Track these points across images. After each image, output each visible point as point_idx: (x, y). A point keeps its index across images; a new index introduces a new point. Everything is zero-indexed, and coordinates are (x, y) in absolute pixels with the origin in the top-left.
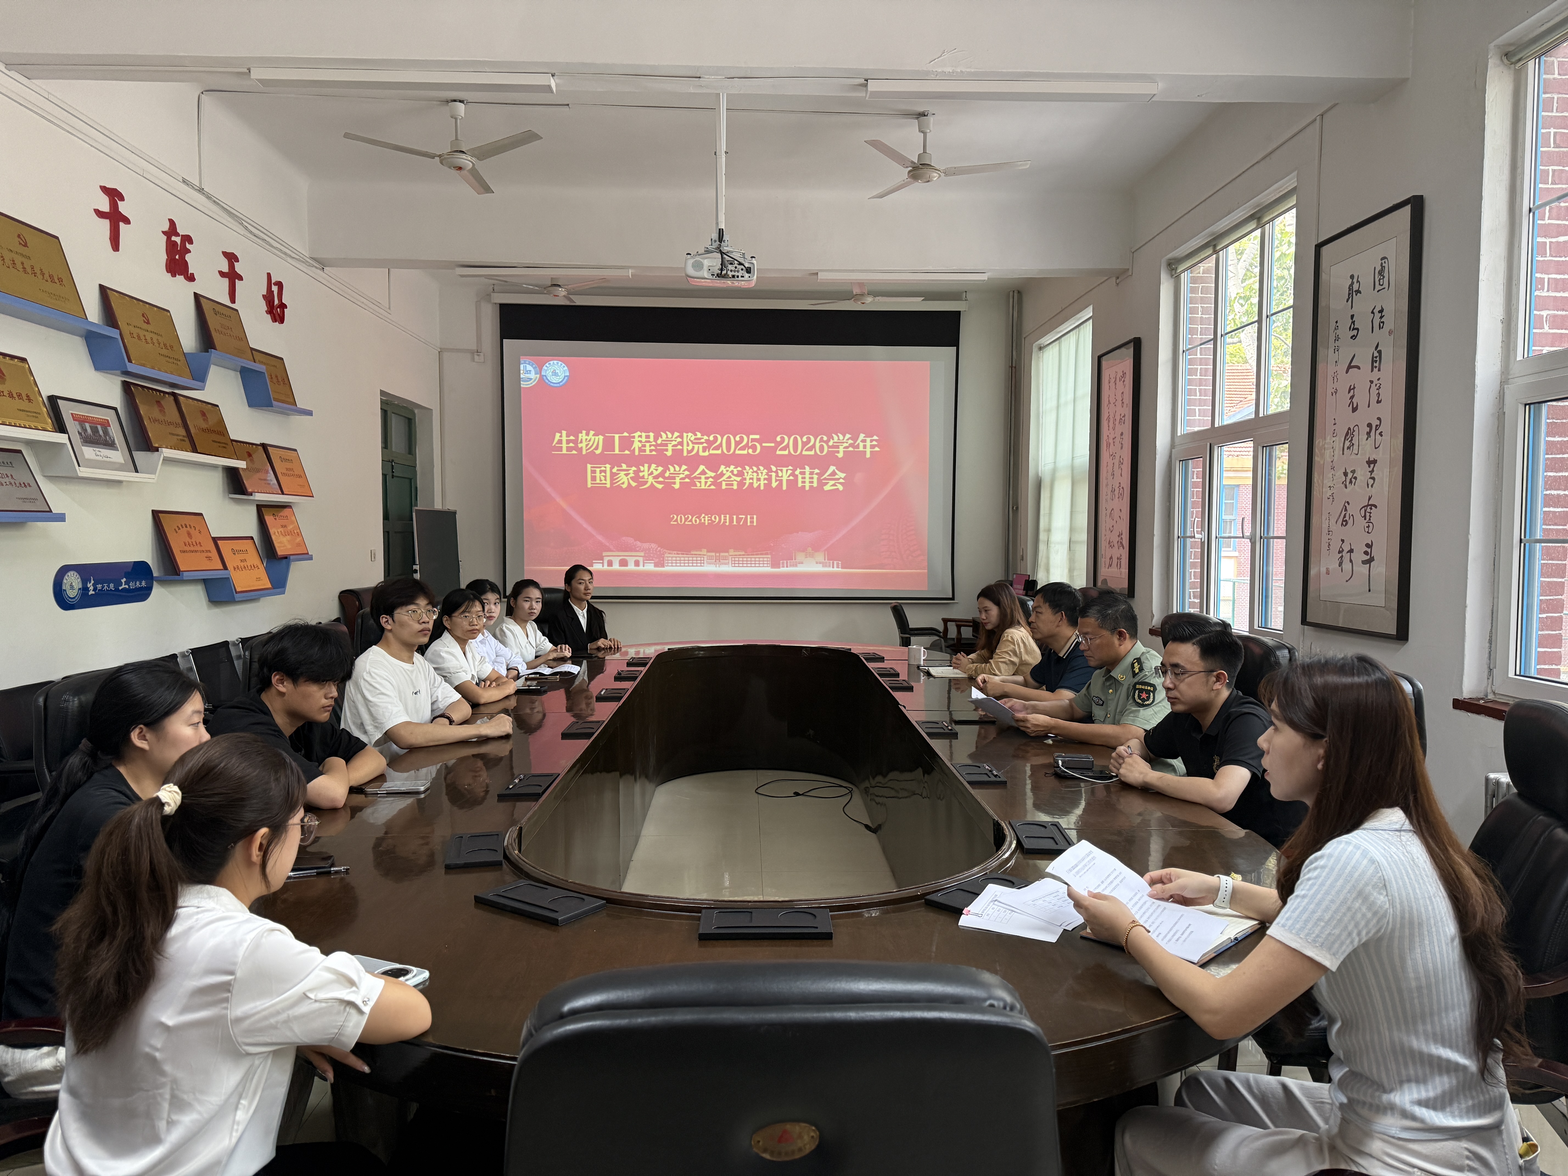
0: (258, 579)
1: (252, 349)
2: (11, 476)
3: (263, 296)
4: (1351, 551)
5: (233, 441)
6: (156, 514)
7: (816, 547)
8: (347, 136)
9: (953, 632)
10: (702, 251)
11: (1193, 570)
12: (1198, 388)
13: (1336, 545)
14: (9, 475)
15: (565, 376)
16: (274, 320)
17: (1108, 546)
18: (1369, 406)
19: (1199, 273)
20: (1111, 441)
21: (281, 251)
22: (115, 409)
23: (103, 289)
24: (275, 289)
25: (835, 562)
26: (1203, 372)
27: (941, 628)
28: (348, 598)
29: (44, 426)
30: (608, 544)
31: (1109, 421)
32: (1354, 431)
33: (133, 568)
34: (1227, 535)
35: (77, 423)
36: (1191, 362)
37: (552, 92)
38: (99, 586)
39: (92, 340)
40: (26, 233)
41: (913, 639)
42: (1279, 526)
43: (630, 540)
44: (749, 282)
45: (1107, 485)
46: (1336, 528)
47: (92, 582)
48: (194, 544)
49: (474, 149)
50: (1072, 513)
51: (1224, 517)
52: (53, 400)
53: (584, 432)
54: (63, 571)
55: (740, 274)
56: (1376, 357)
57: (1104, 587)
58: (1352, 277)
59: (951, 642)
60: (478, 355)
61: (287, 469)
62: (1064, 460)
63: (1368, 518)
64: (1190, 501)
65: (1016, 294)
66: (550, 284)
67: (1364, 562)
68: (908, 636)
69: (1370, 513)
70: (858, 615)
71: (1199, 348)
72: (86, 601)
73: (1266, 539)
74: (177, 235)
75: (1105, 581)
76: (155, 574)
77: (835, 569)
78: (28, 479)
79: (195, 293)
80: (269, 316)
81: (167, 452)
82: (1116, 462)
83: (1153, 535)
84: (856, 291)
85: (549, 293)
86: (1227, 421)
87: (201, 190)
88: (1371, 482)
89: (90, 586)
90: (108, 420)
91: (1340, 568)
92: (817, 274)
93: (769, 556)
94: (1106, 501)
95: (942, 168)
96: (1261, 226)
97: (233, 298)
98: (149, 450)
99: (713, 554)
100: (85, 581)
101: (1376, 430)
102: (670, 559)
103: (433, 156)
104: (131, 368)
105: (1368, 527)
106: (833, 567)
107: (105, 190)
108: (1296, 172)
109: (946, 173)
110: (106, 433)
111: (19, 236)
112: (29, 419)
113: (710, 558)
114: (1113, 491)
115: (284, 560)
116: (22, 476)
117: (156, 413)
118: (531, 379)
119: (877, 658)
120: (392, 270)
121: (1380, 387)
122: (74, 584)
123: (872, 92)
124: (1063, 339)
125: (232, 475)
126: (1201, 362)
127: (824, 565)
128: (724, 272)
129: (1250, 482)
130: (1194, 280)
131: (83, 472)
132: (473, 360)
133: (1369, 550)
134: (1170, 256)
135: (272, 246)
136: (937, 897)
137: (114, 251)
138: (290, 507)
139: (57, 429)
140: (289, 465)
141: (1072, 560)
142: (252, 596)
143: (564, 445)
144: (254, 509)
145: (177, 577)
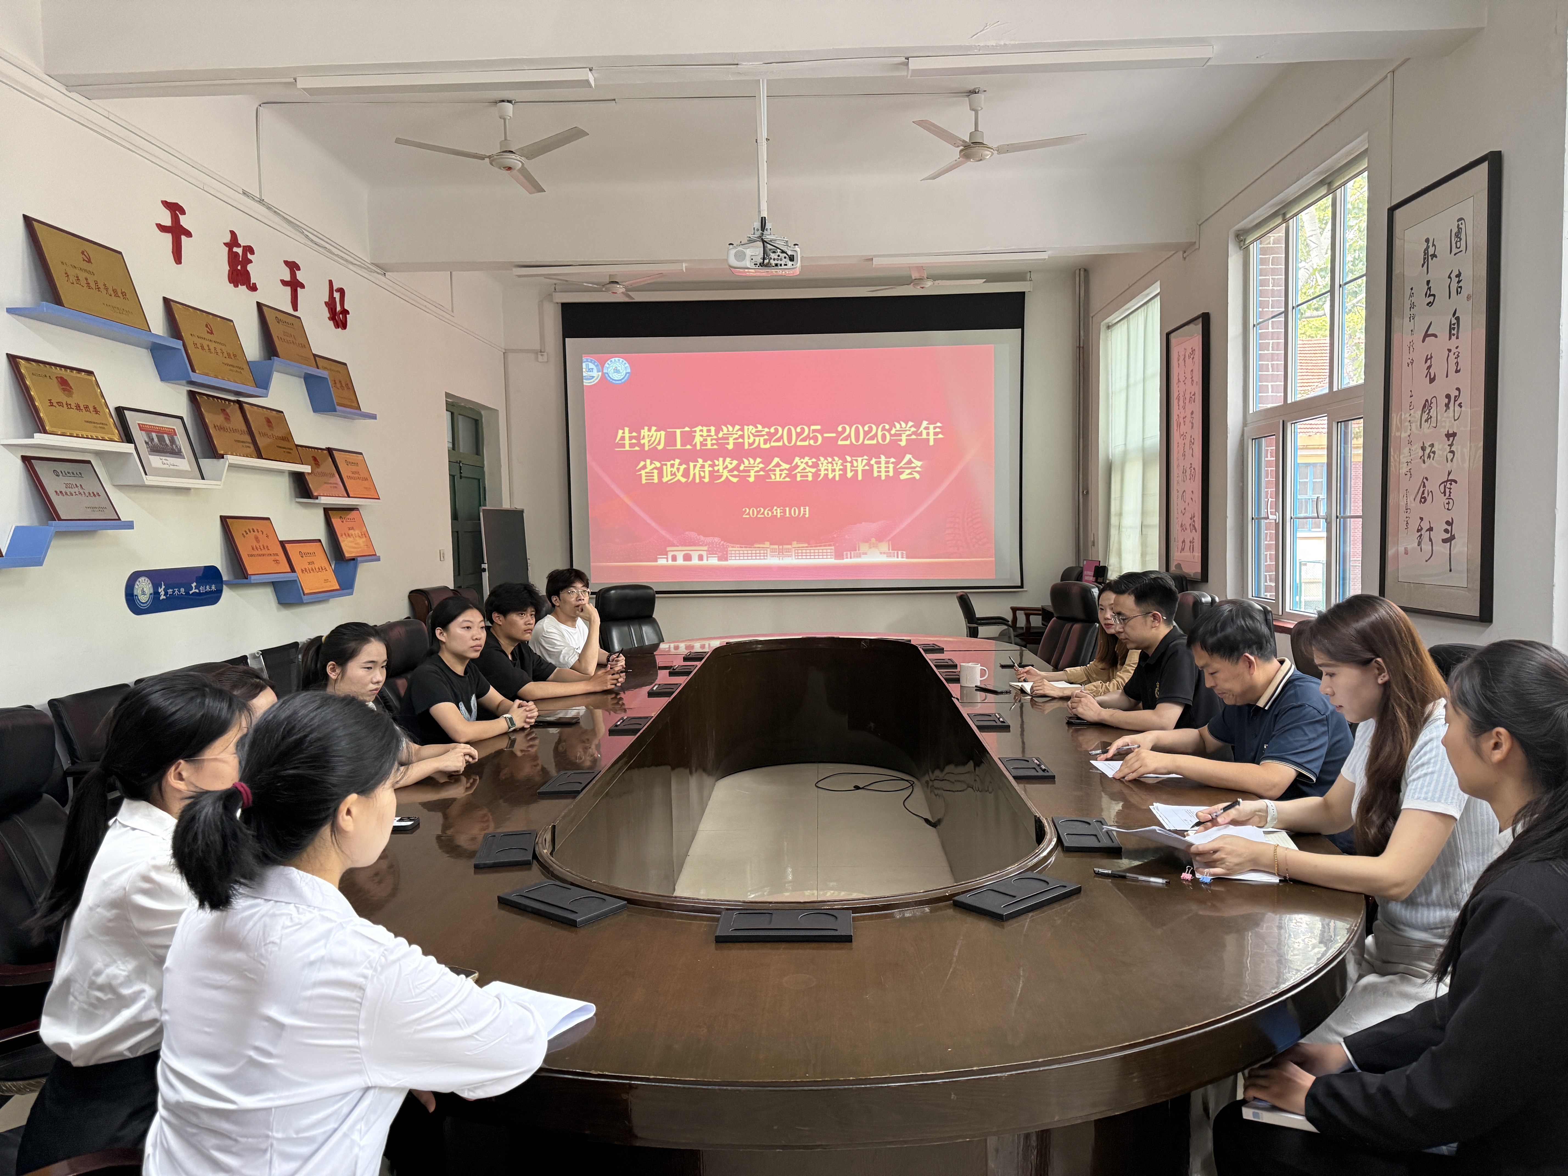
0: (326, 581)
1: (315, 356)
2: (81, 486)
3: (326, 303)
4: (1430, 529)
5: (297, 446)
6: (224, 519)
7: (880, 537)
8: (398, 141)
9: (1022, 622)
10: (745, 241)
11: (1268, 553)
12: (1270, 363)
13: (1414, 524)
14: (78, 485)
15: (626, 373)
16: (337, 326)
17: (1180, 529)
18: (1447, 377)
19: (1269, 243)
20: (1181, 421)
21: (342, 258)
22: (181, 418)
23: (166, 301)
24: (337, 295)
25: (900, 552)
26: (1275, 347)
27: (1009, 617)
28: (417, 597)
29: (110, 436)
30: (671, 539)
31: (1179, 400)
32: (1431, 403)
33: (204, 573)
34: (1302, 515)
35: (143, 433)
36: (1262, 336)
37: (590, 86)
38: (170, 591)
39: (158, 351)
40: (90, 250)
41: (981, 629)
42: (1355, 506)
43: (693, 535)
44: (793, 270)
45: (1178, 466)
46: (1414, 505)
47: (163, 587)
48: (262, 548)
49: (522, 149)
50: (1143, 495)
51: (1299, 497)
52: (120, 411)
53: (646, 428)
54: (135, 577)
55: (783, 263)
56: (1454, 324)
57: (1178, 572)
58: (1427, 241)
59: (1020, 631)
60: (542, 355)
61: (353, 473)
62: (1134, 442)
63: (1447, 494)
64: (1264, 480)
65: (1082, 273)
66: (607, 281)
67: (1444, 541)
68: (976, 625)
69: (1450, 489)
70: (925, 605)
71: (1270, 321)
72: (157, 606)
73: (1342, 518)
74: (239, 246)
75: (1179, 566)
76: (225, 578)
77: (900, 559)
78: (97, 489)
79: (258, 303)
80: (332, 322)
81: (231, 459)
82: (1187, 441)
83: (1226, 517)
84: (915, 275)
85: (607, 290)
86: (1299, 397)
87: (261, 201)
88: (1450, 456)
89: (161, 590)
90: (174, 429)
91: (1419, 547)
92: (872, 259)
93: (833, 548)
94: (1178, 483)
95: (995, 146)
96: (1331, 191)
97: (295, 306)
98: (215, 457)
99: (776, 547)
100: (156, 586)
101: (1455, 401)
102: (733, 552)
103: (482, 158)
104: (194, 377)
105: (1448, 503)
106: (898, 557)
107: (166, 204)
108: (1367, 134)
109: (1001, 150)
110: (173, 441)
111: (83, 253)
112: (96, 430)
113: (773, 551)
114: (1184, 472)
115: (352, 562)
116: (90, 486)
117: (219, 419)
118: (593, 377)
119: (937, 649)
120: (454, 273)
121: (1458, 356)
122: (145, 589)
123: (913, 70)
124: (1131, 316)
125: (299, 480)
126: (1273, 336)
127: (889, 555)
128: (766, 261)
129: (1324, 460)
130: (1263, 251)
131: (149, 480)
132: (537, 359)
133: (1449, 528)
134: (1238, 226)
135: (334, 254)
136: (966, 899)
137: (177, 264)
138: (357, 509)
139: (124, 438)
140: (354, 468)
141: (1144, 544)
142: (322, 597)
143: (627, 442)
144: (322, 512)
145: (245, 581)
